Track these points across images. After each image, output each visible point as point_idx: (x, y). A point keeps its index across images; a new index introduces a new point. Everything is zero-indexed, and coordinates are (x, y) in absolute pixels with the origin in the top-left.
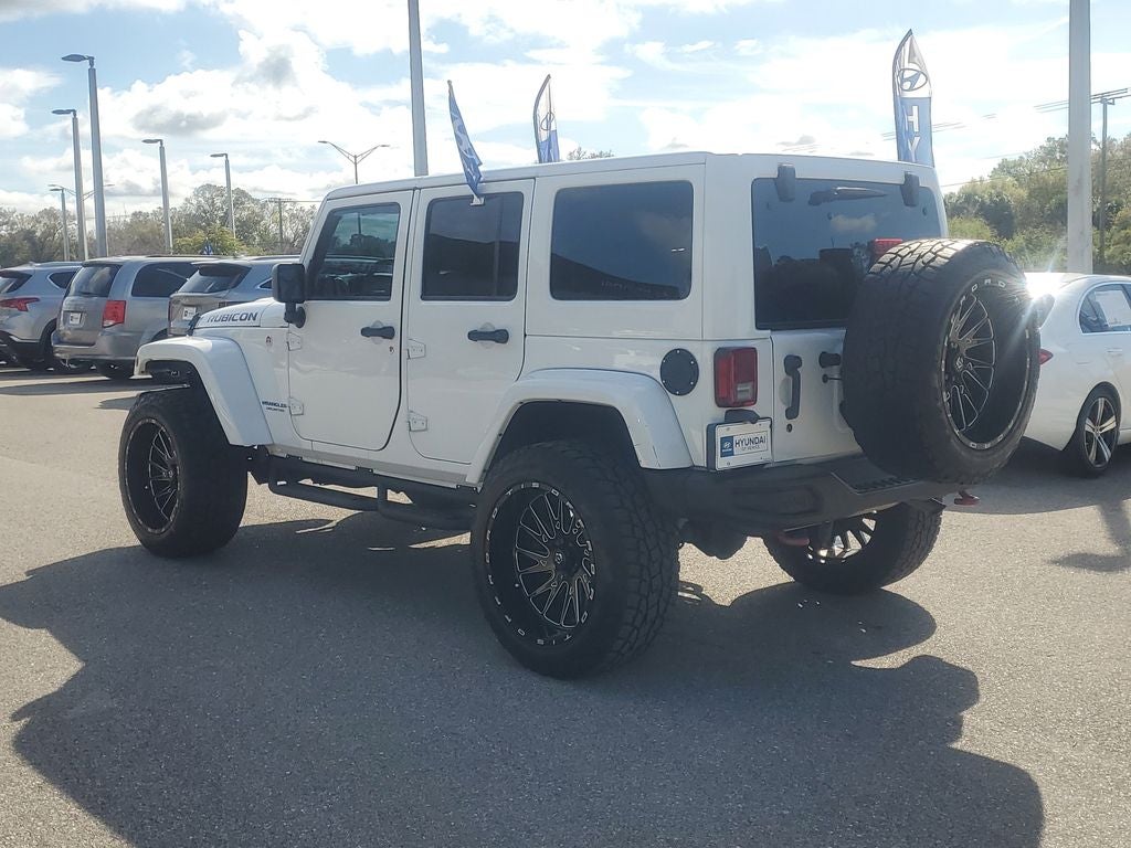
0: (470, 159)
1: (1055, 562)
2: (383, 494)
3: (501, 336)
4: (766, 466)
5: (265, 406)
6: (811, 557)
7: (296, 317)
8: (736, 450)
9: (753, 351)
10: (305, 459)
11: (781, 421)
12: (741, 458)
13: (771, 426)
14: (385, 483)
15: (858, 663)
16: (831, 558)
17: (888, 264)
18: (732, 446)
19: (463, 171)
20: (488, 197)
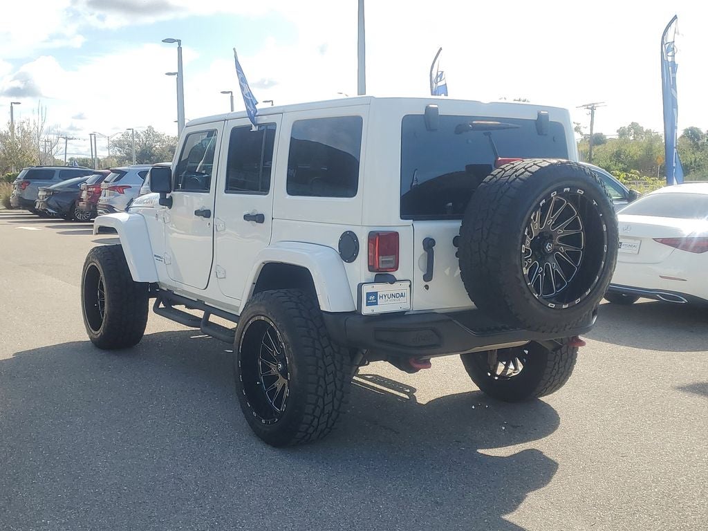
0: (250, 100)
1: (679, 388)
2: (207, 316)
3: (260, 218)
4: (406, 313)
5: (155, 258)
6: (489, 374)
7: (167, 202)
8: (379, 301)
9: (396, 234)
10: (175, 292)
11: (419, 282)
12: (383, 307)
13: (410, 286)
14: (209, 310)
15: (480, 451)
16: (502, 376)
17: (495, 176)
18: (376, 299)
19: (245, 109)
20: (260, 125)
